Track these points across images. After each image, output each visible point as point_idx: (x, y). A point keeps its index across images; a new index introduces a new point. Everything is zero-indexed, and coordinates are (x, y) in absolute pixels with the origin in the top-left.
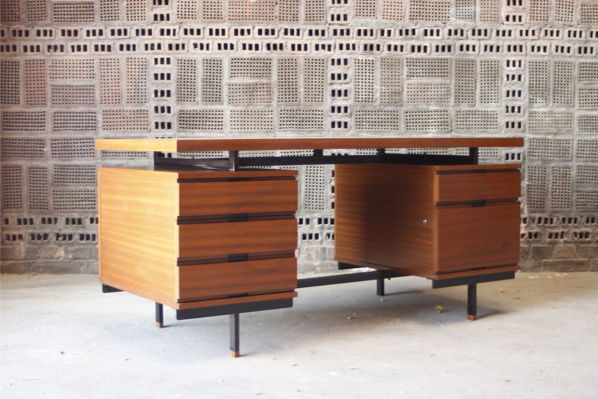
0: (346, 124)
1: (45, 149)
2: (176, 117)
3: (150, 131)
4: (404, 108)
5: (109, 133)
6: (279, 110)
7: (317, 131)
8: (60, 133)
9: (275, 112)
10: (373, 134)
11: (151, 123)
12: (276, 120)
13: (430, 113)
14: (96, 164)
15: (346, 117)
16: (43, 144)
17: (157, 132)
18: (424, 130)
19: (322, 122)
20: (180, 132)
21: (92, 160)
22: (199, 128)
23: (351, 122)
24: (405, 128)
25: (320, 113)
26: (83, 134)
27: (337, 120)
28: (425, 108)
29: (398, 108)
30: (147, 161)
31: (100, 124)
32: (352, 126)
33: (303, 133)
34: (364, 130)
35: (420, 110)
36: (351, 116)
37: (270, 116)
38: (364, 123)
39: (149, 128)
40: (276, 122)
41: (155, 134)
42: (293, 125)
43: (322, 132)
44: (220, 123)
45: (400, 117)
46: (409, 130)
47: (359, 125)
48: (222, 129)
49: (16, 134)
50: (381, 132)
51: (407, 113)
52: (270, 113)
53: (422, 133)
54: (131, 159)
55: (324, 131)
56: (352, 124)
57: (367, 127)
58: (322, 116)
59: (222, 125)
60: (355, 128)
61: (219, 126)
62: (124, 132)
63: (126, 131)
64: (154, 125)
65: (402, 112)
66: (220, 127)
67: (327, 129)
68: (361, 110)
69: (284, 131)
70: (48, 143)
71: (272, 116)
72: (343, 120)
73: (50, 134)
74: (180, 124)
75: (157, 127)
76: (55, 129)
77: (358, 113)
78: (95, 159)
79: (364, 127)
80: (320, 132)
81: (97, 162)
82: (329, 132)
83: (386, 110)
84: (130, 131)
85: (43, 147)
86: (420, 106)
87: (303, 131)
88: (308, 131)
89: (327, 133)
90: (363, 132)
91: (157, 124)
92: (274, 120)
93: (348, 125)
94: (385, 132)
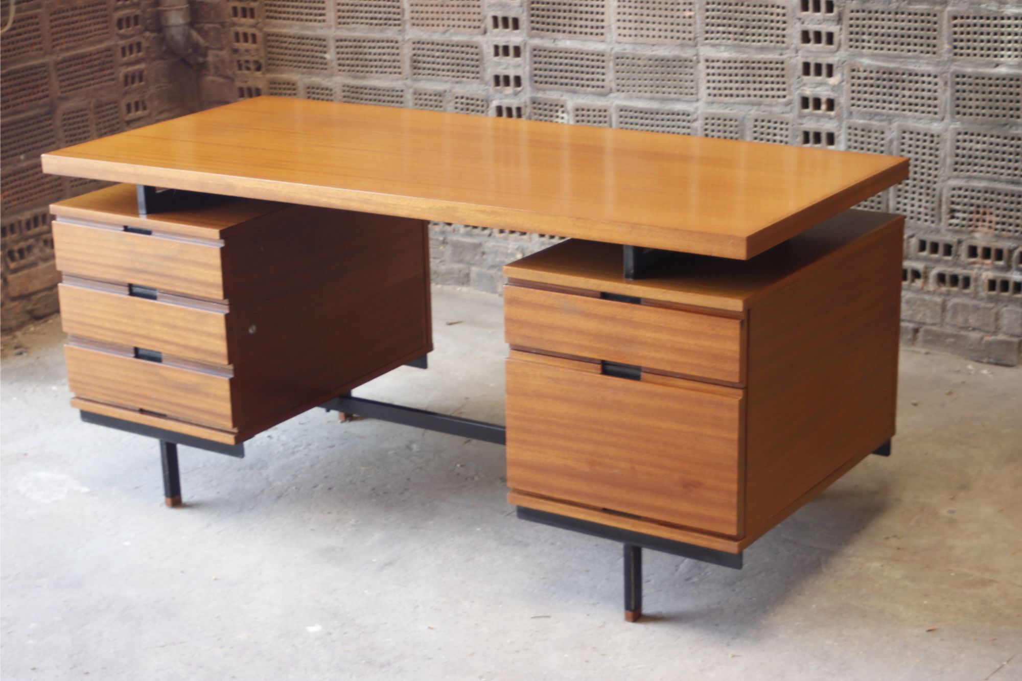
0: (830, 37)
1: (328, 56)
2: (525, 8)
3: (485, 32)
4: (949, 8)
5: (421, 34)
6: (704, 2)
7: (775, 48)
8: (349, 30)
9: (697, 6)
10: (884, 61)
11: (485, 17)
12: (698, 22)
13: (1006, 22)
14: (403, 87)
15: (830, 23)
16: (325, 46)
17: (497, 36)
18: (991, 59)
19: (784, 29)
20: (532, 37)
21: (397, 80)
22: (564, 32)
23: (841, 34)
24: (949, 52)
25: (780, 11)
26: (381, 31)
27: (812, 27)
28: (994, 8)
29: (938, 8)
30: (482, 87)
31: (407, 16)
32: (843, 41)
33: (747, 50)
34: (865, 51)
35: (984, 14)
36: (839, 20)
37: (687, 14)
38: (865, 37)
39: (483, 26)
40: (699, 27)
41: (494, 39)
42: (730, 33)
43: (784, 52)
44: (599, 24)
45: (941, 26)
46: (958, 57)
47: (855, 41)
48: (602, 34)
49: (285, 26)
50: (900, 57)
51: (955, 18)
52: (687, 7)
53: (987, 65)
54: (457, 83)
55: (787, 48)
56: (843, 36)
57: (872, 44)
58: (784, 18)
59: (603, 27)
60: (847, 47)
61: (598, 30)
62: (444, 33)
63: (447, 31)
64: (490, 22)
65: (946, 16)
66: (600, 31)
67: (793, 46)
68: (859, 7)
69: (713, 45)
70: (332, 44)
71: (692, 13)
72: (824, 28)
73: (333, 29)
74: (532, 22)
75: (496, 25)
76: (342, 21)
77: (854, 15)
78: (402, 79)
79: (865, 44)
80: (779, 52)
81: (405, 84)
82: (797, 51)
83: (912, 11)
84: (452, 30)
85: (325, 52)
86: (983, 6)
87: (747, 47)
88: (757, 48)
89: (793, 54)
90: (862, 55)
91: (495, 19)
92: (695, 22)
93: (836, 39)
94: (910, 57)
